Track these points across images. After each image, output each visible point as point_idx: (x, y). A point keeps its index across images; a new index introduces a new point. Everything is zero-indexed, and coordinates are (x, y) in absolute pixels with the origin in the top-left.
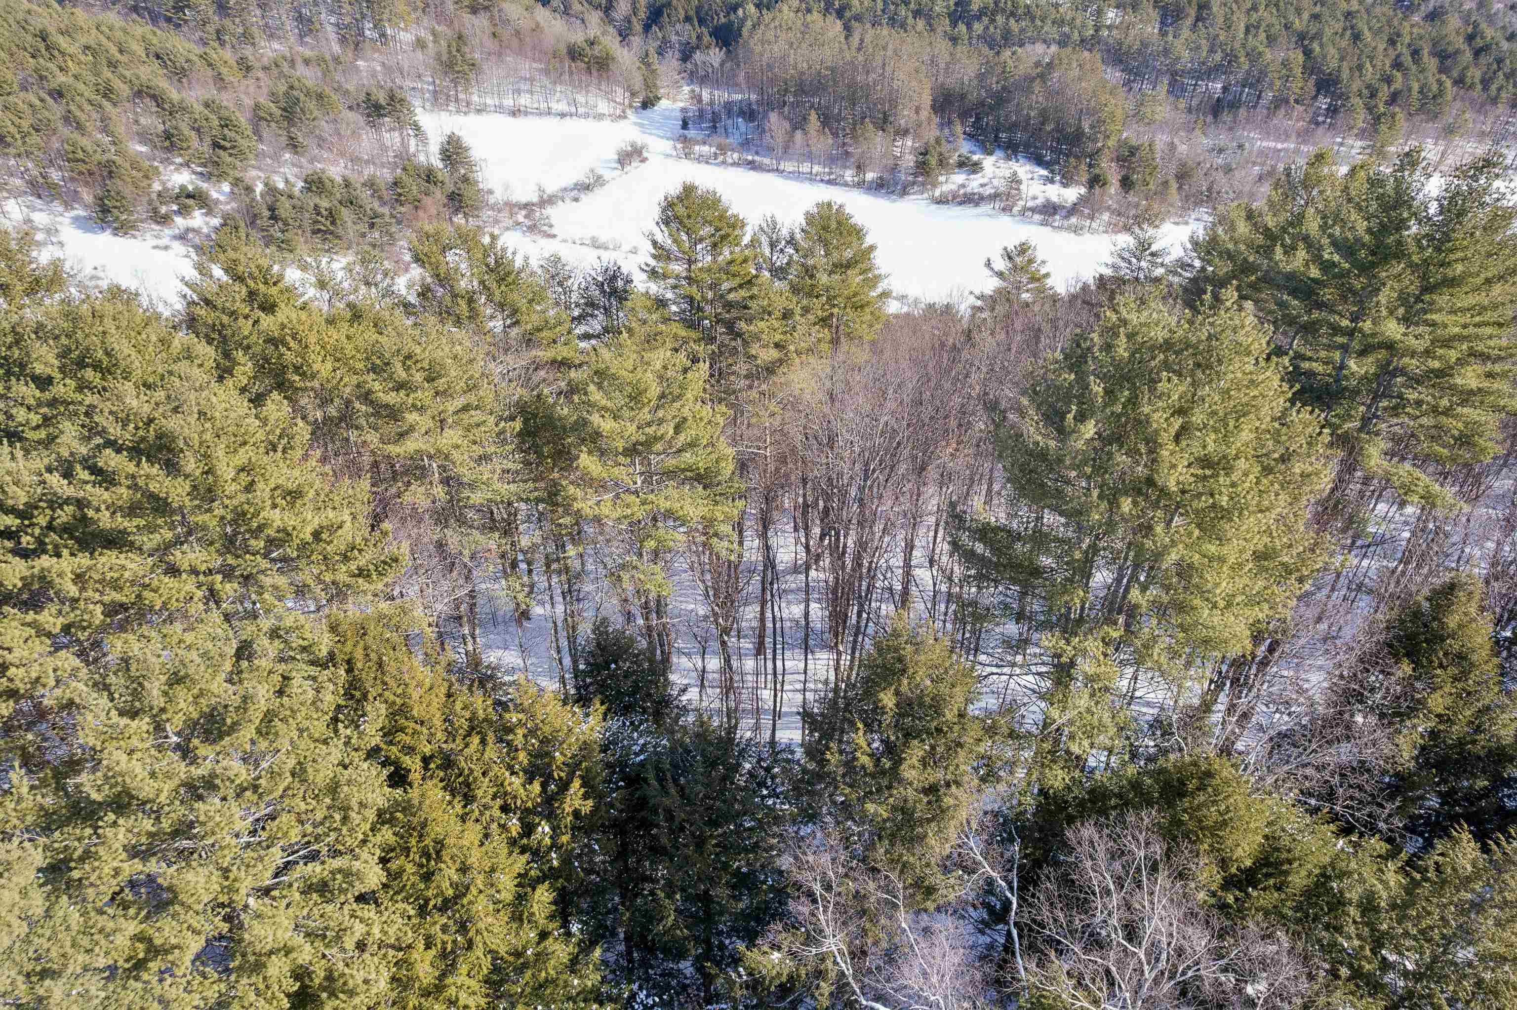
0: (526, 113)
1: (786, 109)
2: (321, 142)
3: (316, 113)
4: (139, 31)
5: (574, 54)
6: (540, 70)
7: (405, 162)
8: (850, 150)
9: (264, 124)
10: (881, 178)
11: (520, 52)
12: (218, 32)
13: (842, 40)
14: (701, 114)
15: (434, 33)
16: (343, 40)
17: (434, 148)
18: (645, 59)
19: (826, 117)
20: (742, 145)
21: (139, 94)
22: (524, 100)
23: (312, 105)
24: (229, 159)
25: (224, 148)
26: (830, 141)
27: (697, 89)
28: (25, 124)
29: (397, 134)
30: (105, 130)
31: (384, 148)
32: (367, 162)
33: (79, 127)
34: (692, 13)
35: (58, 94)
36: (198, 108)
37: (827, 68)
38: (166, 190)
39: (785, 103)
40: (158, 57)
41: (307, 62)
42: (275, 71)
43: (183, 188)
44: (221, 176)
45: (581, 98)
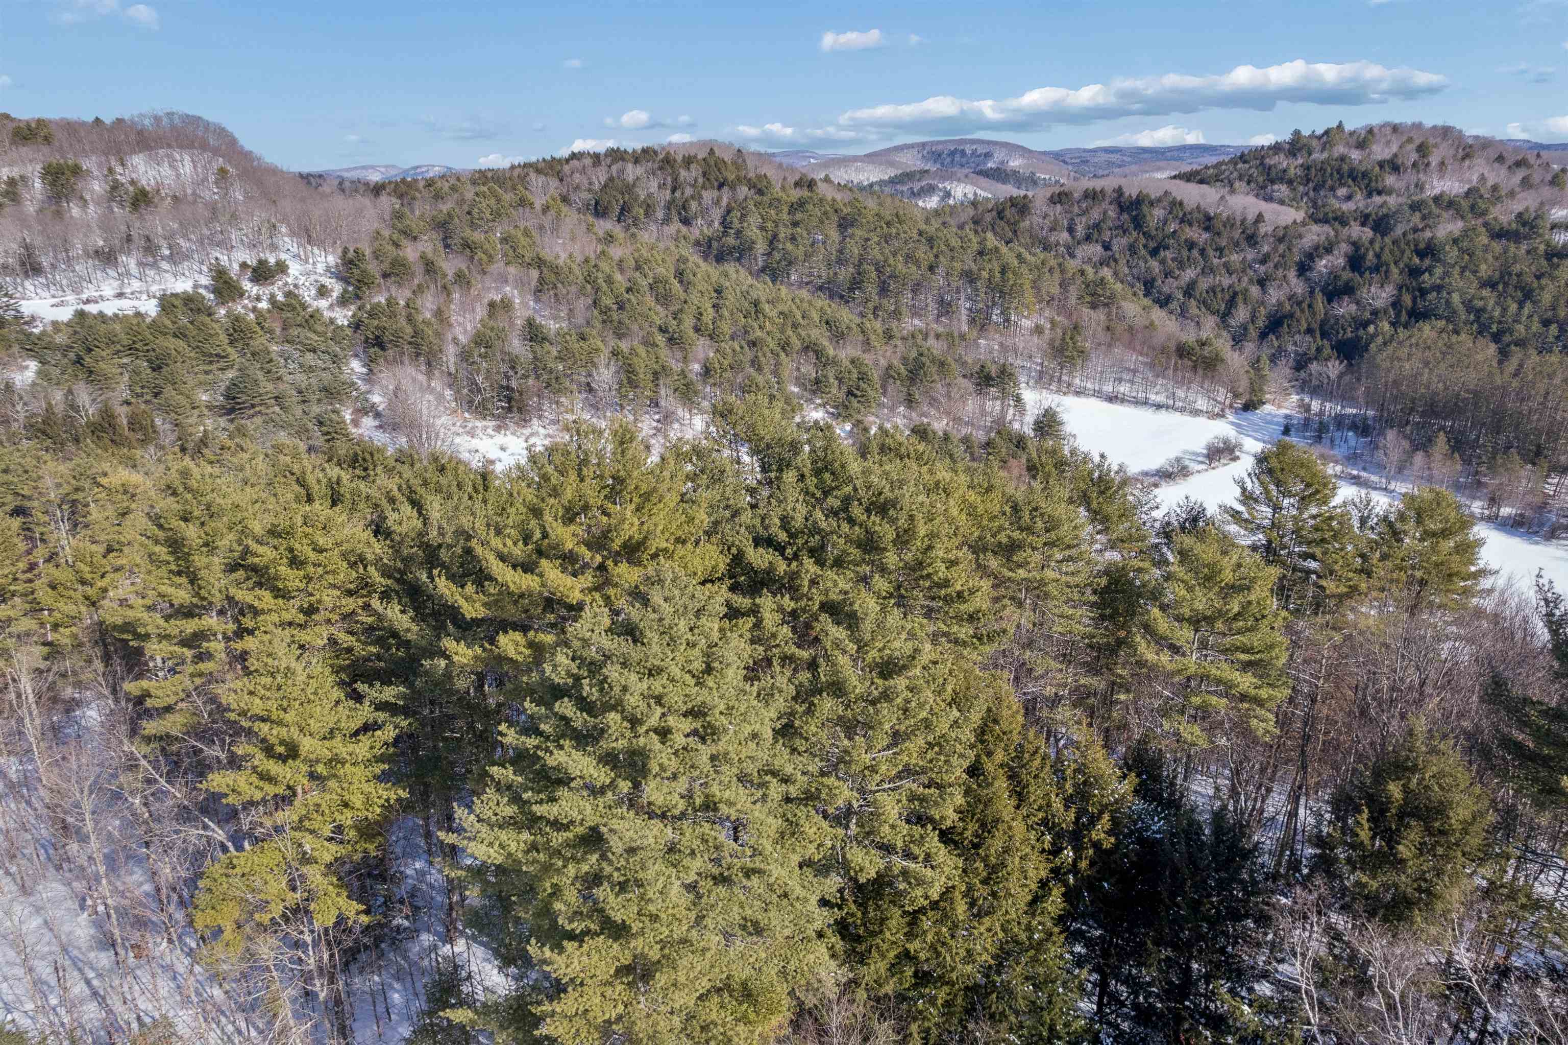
0: (1123, 401)
1: (1408, 428)
2: (933, 402)
3: (936, 377)
4: (819, 303)
5: (1182, 351)
6: (1145, 364)
7: (1000, 427)
8: (1484, 480)
9: (891, 381)
10: (1521, 515)
11: (1130, 346)
12: (875, 308)
13: (1495, 364)
14: (1307, 423)
15: (1053, 322)
16: (972, 322)
17: (1030, 419)
18: (1255, 364)
19: (1457, 441)
20: (1348, 458)
21: (806, 349)
22: (1124, 388)
23: (934, 369)
24: (856, 405)
25: (856, 396)
26: (1459, 467)
27: (1307, 400)
28: (726, 362)
29: (998, 402)
30: (776, 373)
31: (983, 413)
32: (967, 424)
33: (759, 369)
34: (1315, 326)
35: (753, 344)
36: (846, 363)
37: (1468, 391)
38: (803, 422)
39: (1408, 422)
40: (827, 323)
41: (938, 336)
42: (911, 341)
43: (816, 422)
44: (847, 418)
45: (1180, 393)
